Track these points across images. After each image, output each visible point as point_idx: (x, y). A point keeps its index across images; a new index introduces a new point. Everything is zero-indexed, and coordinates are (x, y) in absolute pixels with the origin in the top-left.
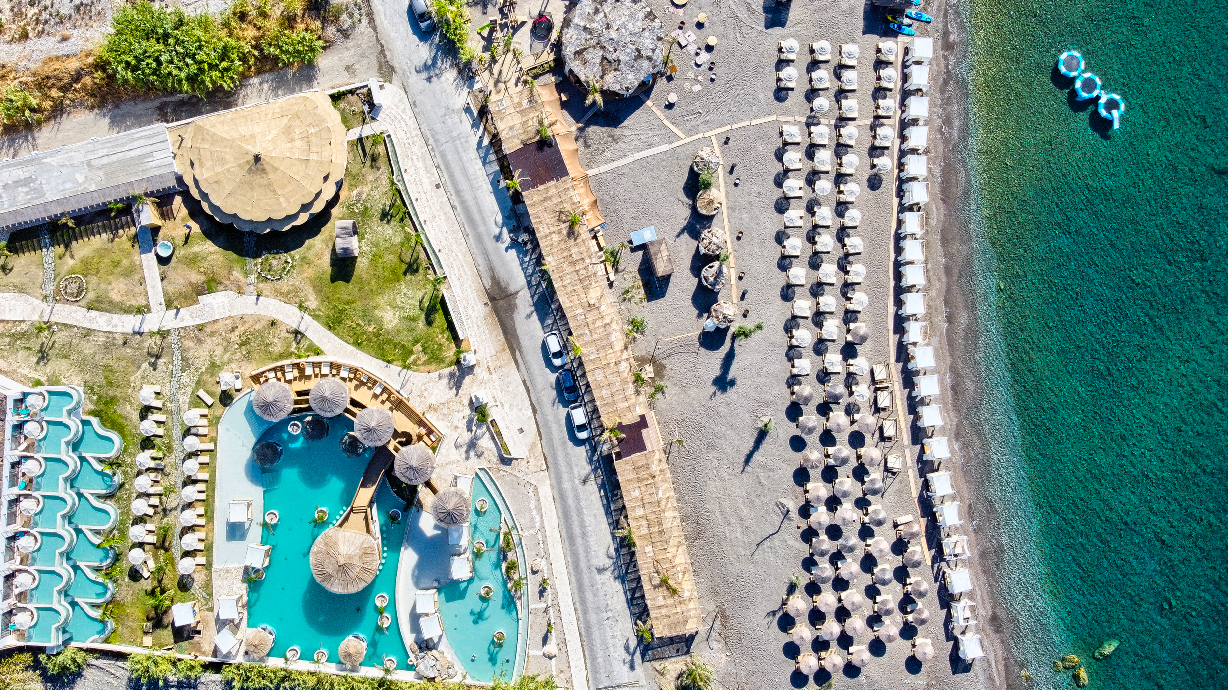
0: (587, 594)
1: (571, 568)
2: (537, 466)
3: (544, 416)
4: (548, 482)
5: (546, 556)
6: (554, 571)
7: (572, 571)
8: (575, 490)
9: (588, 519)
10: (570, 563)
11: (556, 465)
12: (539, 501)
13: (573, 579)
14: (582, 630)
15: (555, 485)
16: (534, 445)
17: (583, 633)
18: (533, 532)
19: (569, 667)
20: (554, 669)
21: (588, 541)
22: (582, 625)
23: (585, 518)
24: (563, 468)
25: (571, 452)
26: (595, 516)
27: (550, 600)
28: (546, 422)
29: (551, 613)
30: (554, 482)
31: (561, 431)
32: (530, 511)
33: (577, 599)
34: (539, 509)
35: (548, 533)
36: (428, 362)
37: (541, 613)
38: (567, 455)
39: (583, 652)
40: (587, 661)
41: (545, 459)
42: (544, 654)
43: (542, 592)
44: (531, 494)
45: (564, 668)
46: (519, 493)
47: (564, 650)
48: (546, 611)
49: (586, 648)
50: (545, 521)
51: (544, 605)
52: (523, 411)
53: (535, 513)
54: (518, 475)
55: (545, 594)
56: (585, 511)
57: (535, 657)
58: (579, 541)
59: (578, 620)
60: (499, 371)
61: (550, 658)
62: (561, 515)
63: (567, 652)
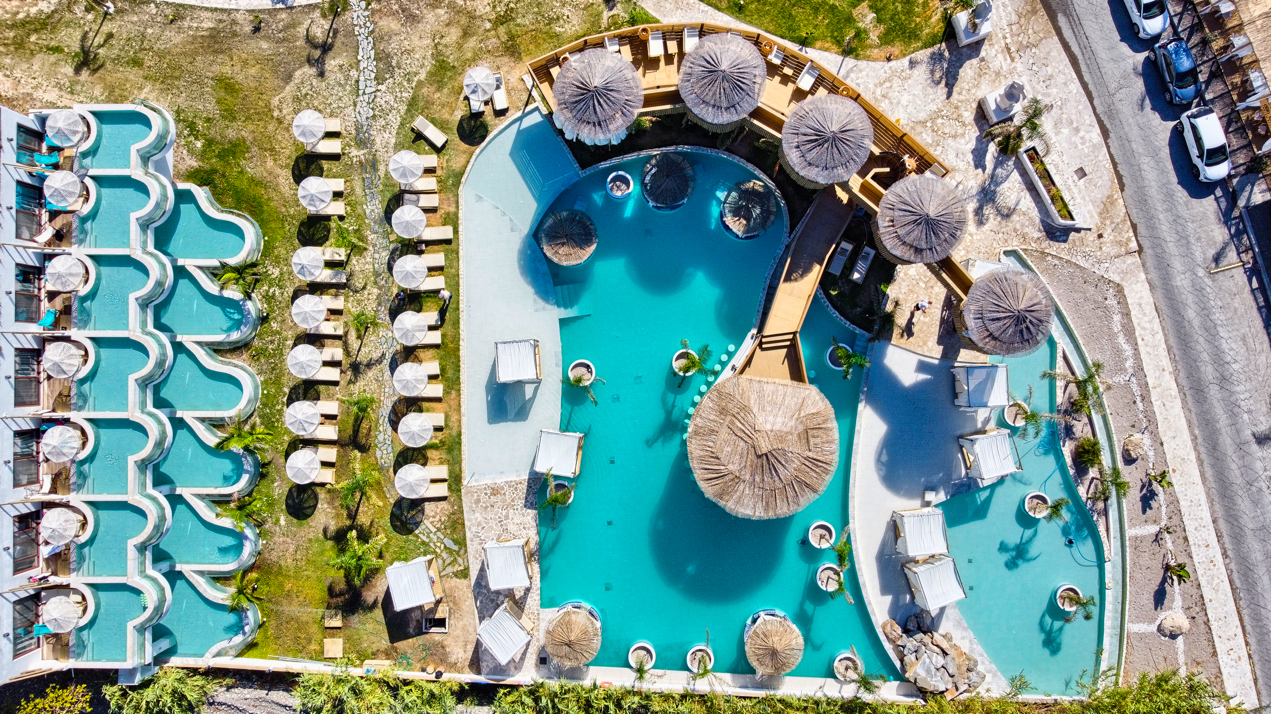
0: (1239, 501)
1: (1202, 450)
2: (1120, 244)
3: (1125, 140)
4: (1142, 276)
5: (1151, 425)
6: (1168, 457)
7: (1204, 456)
8: (1199, 290)
9: (1230, 346)
10: (1200, 440)
11: (1158, 242)
12: (1127, 315)
13: (1209, 473)
14: (1235, 576)
15: (1157, 283)
16: (1110, 201)
17: (1238, 583)
18: (1120, 379)
19: (1215, 654)
20: (1182, 659)
21: (1232, 393)
22: (1233, 566)
23: (1225, 346)
24: (1172, 248)
25: (1185, 213)
26: (1244, 339)
27: (1164, 517)
28: (1130, 155)
29: (1169, 545)
30: (1154, 275)
31: (1163, 171)
32: (1112, 336)
33: (1220, 514)
34: (1129, 331)
35: (1151, 381)
36: (886, 39)
37: (1147, 545)
38: (1177, 220)
39: (1241, 620)
40: (1252, 640)
41: (1134, 227)
42: (1160, 629)
43: (1147, 499)
44: (1112, 302)
45: (1205, 656)
46: (1086, 299)
47: (1200, 619)
48: (1157, 538)
49: (1245, 612)
50: (1143, 356)
51: (1153, 529)
52: (1082, 134)
53: (1121, 339)
54: (1082, 262)
55: (1153, 504)
56: (1223, 332)
57: (1142, 637)
58: (1214, 392)
59: (1225, 555)
60: (1027, 55)
61: (1173, 636)
62: (1173, 341)
63: (1207, 623)
